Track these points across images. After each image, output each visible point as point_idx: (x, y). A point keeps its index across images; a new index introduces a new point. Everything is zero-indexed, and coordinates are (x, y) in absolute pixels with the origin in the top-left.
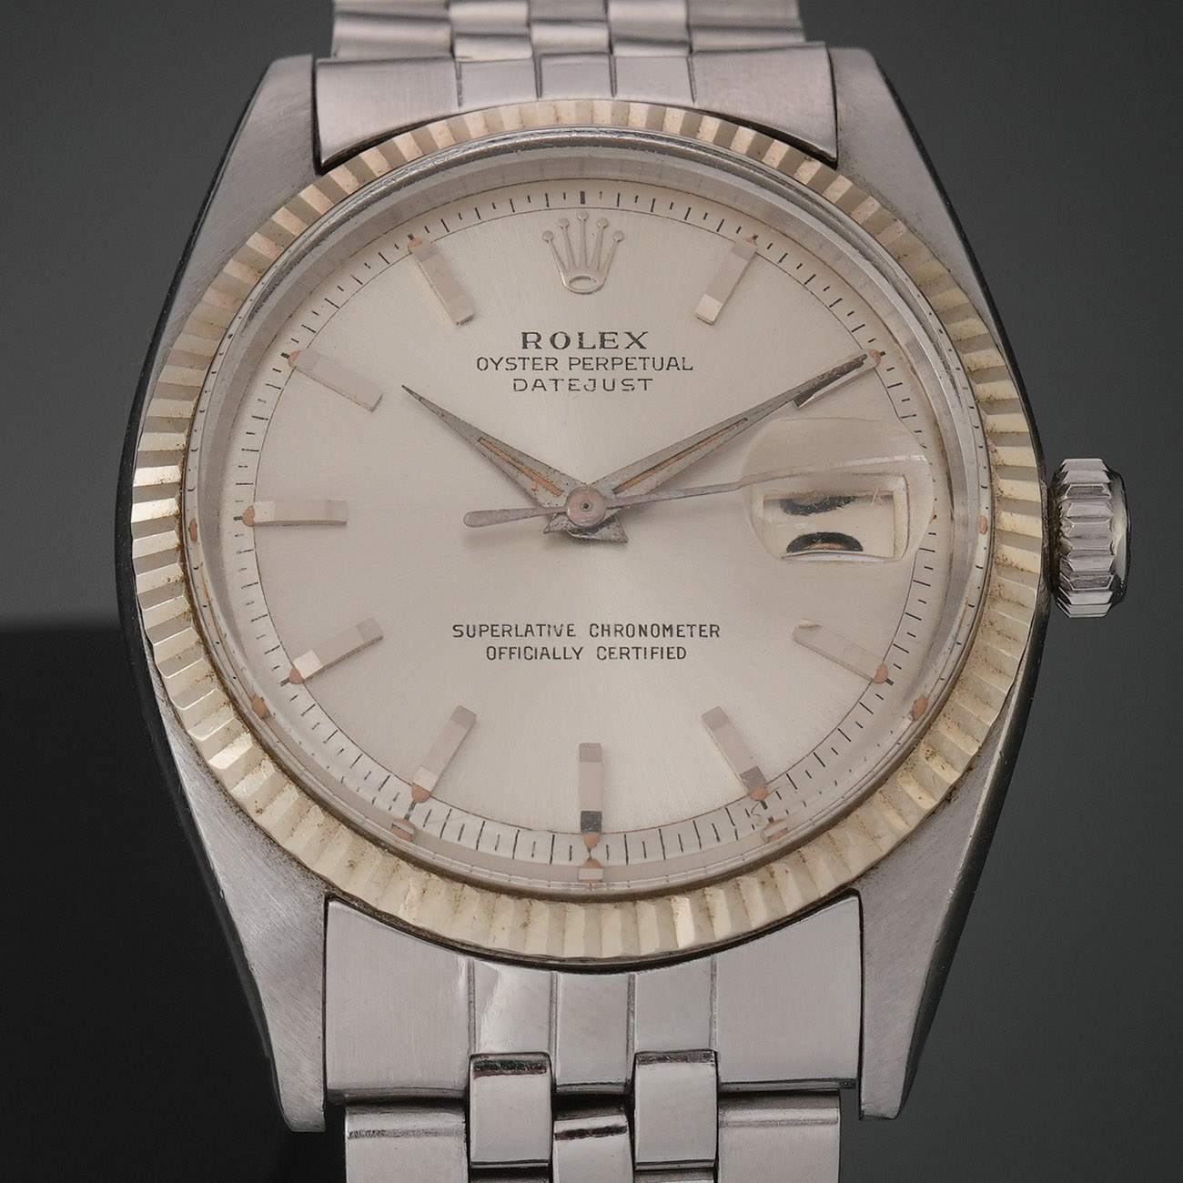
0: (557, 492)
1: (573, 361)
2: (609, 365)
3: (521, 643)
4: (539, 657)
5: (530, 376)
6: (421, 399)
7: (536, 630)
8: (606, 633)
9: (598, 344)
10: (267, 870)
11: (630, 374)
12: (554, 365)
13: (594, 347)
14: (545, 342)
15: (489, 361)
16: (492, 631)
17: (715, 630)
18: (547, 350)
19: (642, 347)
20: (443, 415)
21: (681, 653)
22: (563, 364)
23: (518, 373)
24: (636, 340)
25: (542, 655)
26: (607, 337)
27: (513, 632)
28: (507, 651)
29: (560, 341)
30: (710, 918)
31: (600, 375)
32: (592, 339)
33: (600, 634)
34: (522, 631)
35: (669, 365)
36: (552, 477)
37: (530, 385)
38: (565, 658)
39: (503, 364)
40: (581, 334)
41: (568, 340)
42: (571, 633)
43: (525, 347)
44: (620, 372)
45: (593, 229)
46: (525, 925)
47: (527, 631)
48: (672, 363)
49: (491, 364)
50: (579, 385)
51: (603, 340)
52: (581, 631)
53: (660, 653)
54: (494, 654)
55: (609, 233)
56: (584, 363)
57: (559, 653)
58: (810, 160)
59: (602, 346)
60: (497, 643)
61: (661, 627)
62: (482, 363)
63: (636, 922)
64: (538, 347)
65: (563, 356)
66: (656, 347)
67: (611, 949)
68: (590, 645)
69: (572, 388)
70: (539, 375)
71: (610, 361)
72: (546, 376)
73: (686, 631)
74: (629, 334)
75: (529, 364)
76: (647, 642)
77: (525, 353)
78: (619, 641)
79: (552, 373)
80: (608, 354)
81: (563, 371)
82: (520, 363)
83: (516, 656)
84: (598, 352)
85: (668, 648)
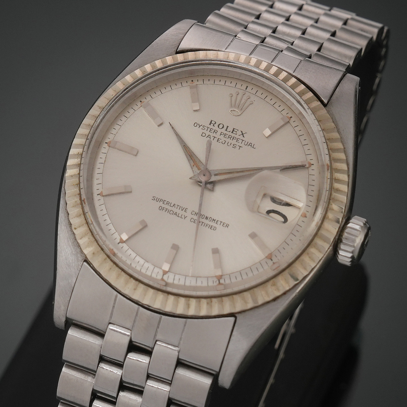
0: (199, 169)
1: (222, 134)
2: (231, 139)
3: (170, 208)
4: (174, 214)
5: (208, 133)
6: (173, 128)
7: (176, 206)
8: (196, 215)
9: (231, 132)
11: (236, 143)
12: (216, 132)
13: (230, 132)
14: (216, 125)
15: (198, 124)
16: (164, 202)
17: (227, 226)
18: (216, 128)
19: (244, 137)
20: (177, 135)
21: (215, 229)
22: (219, 133)
23: (205, 131)
24: (243, 134)
25: (175, 214)
26: (235, 130)
27: (169, 204)
28: (165, 209)
29: (221, 126)
30: (189, 307)
31: (228, 140)
32: (230, 129)
33: (194, 215)
34: (172, 205)
35: (249, 145)
36: (200, 164)
37: (206, 136)
38: (181, 217)
39: (202, 127)
40: (228, 127)
41: (223, 127)
42: (186, 211)
43: (210, 124)
44: (234, 142)
45: (245, 97)
46: (135, 289)
47: (173, 206)
48: (250, 145)
49: (198, 126)
50: (220, 141)
51: (233, 130)
52: (189, 211)
53: (209, 226)
54: (161, 208)
55: (249, 100)
56: (225, 135)
57: (180, 215)
58: (318, 101)
59: (232, 132)
60: (163, 206)
61: (212, 219)
62: (196, 125)
63: (167, 301)
64: (214, 126)
65: (220, 131)
66: (247, 138)
67: (157, 305)
68: (190, 216)
69: (218, 141)
70: (210, 134)
72: (212, 135)
73: (219, 223)
74: (242, 132)
75: (209, 129)
76: (206, 222)
77: (209, 126)
79: (214, 135)
80: (233, 135)
81: (218, 135)
82: (206, 128)
83: (167, 212)
84: (230, 134)
85: (212, 226)
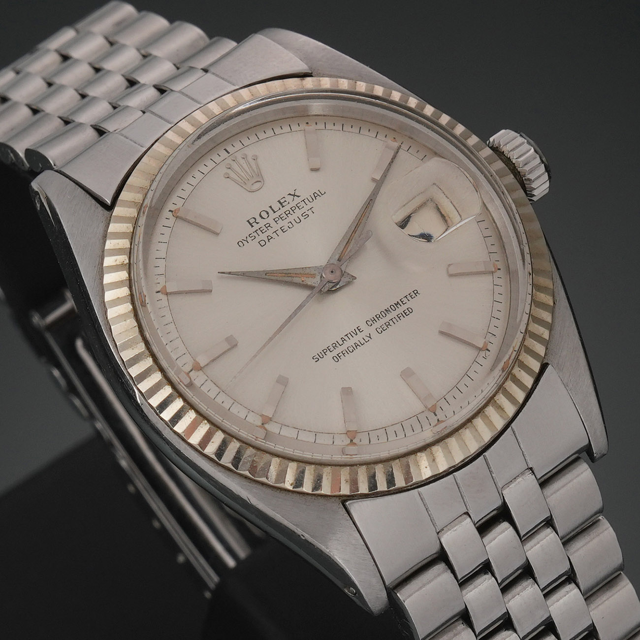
0: (313, 276)
1: (276, 220)
2: (292, 212)
3: (344, 347)
4: (355, 348)
5: (264, 237)
6: (230, 273)
7: (346, 338)
8: (374, 321)
9: (281, 207)
11: (303, 211)
12: (269, 226)
13: (280, 209)
14: (259, 219)
15: (243, 241)
16: (329, 350)
17: (416, 293)
18: (262, 223)
19: (298, 196)
20: (244, 275)
21: (410, 310)
22: (273, 224)
23: (258, 239)
24: (294, 195)
25: (356, 346)
26: (282, 201)
27: (338, 345)
28: (341, 354)
29: (264, 215)
30: (503, 409)
31: (291, 218)
32: (276, 206)
33: (373, 323)
34: (341, 343)
35: (315, 197)
36: (308, 271)
37: (267, 241)
38: (366, 342)
39: (249, 239)
40: (271, 207)
41: (268, 213)
42: (361, 331)
43: (252, 226)
44: (298, 212)
45: (242, 162)
46: (434, 460)
47: (343, 341)
48: (315, 196)
49: (245, 243)
50: (286, 228)
51: (280, 203)
52: (363, 326)
53: (402, 316)
54: (337, 358)
55: (250, 159)
56: (280, 217)
57: (362, 342)
59: (283, 206)
60: (335, 353)
61: (394, 305)
62: (241, 244)
63: (476, 430)
64: (258, 223)
65: (270, 220)
67: (474, 447)
68: (372, 330)
69: (284, 231)
70: (267, 234)
71: (290, 210)
72: (270, 232)
73: (405, 300)
74: (290, 194)
75: (259, 232)
76: (393, 314)
77: (254, 229)
78: (382, 321)
79: (271, 230)
80: (287, 208)
81: (275, 226)
82: (255, 234)
83: (346, 354)
84: (283, 210)
85: (404, 312)
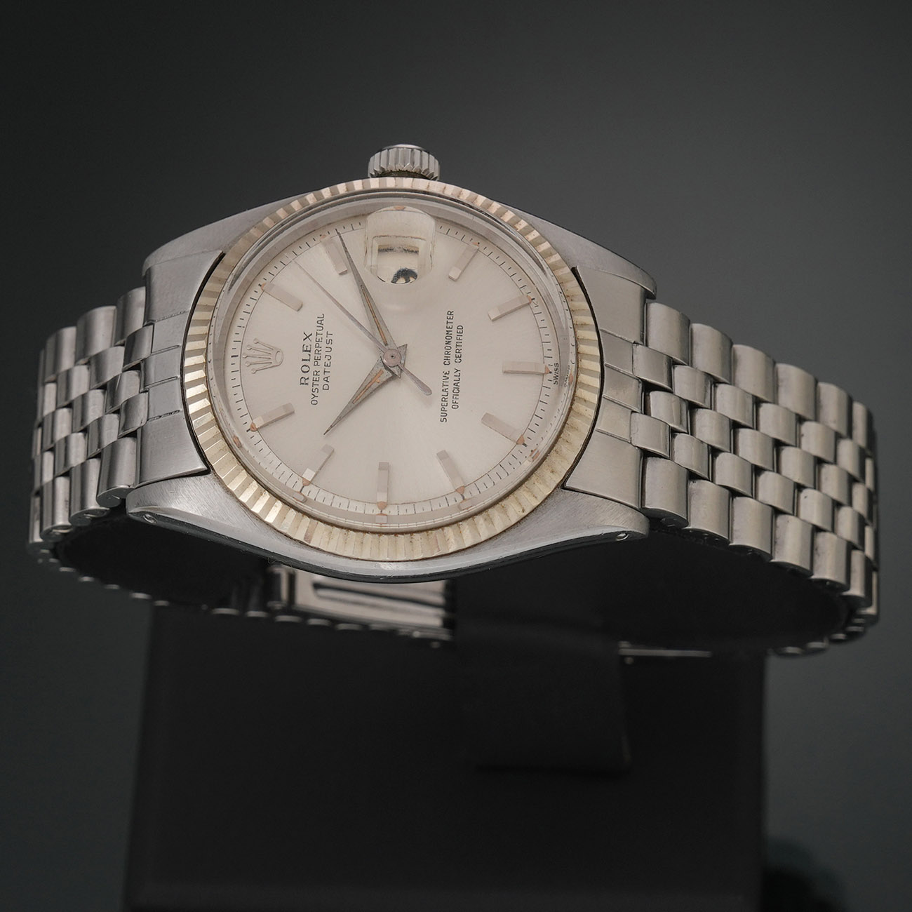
0: (381, 372)
1: (316, 364)
2: (319, 349)
3: (451, 394)
4: (458, 387)
5: (322, 382)
6: (331, 427)
7: (445, 387)
8: (448, 358)
9: (309, 353)
10: (548, 513)
11: (324, 340)
12: (317, 372)
13: (310, 355)
14: (306, 376)
15: (313, 399)
16: (444, 406)
17: (450, 313)
18: (310, 375)
19: (311, 335)
20: (341, 419)
21: (460, 328)
22: (317, 368)
23: (320, 388)
24: (308, 337)
26: (305, 349)
27: (446, 397)
28: (455, 400)
29: (305, 369)
30: (585, 324)
31: (323, 353)
32: (306, 355)
33: (449, 361)
34: (445, 393)
35: (321, 324)
36: (374, 373)
37: (327, 383)
38: (459, 376)
39: (315, 394)
40: (303, 360)
41: (306, 366)
42: (448, 373)
43: (307, 384)
44: (323, 344)
45: (252, 353)
46: (585, 401)
47: (445, 391)
48: (320, 322)
49: (315, 399)
50: (328, 362)
51: (305, 351)
52: (446, 369)
53: (459, 336)
54: (455, 405)
55: (254, 345)
56: (317, 360)
57: (457, 378)
59: (310, 351)
60: (450, 404)
61: (447, 335)
62: (314, 401)
63: (586, 354)
64: (308, 379)
65: (313, 369)
66: (312, 329)
68: (453, 365)
69: (329, 365)
70: (321, 379)
71: (317, 348)
72: (322, 376)
73: (449, 325)
74: (304, 340)
75: (315, 383)
76: (454, 341)
77: (311, 384)
78: (453, 353)
79: (321, 373)
80: (313, 349)
81: (321, 368)
82: (315, 387)
83: (457, 397)
84: (312, 353)
85: (457, 333)
